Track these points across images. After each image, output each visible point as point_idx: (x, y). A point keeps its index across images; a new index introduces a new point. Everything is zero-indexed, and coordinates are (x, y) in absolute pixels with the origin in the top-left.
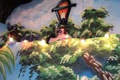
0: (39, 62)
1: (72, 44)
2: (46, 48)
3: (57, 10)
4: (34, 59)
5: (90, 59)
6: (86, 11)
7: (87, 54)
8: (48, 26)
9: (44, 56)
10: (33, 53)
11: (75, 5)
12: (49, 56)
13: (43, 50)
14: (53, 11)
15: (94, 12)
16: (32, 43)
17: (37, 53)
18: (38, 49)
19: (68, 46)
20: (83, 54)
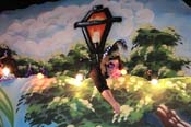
0: (70, 118)
1: (132, 87)
2: (84, 91)
3: (84, 25)
4: (59, 110)
5: (170, 115)
6: (140, 31)
7: (163, 106)
8: (66, 54)
9: (80, 106)
10: (56, 99)
11: (119, 20)
12: (90, 106)
13: (78, 95)
14: (76, 26)
15: (155, 35)
16: (53, 80)
17: (65, 100)
18: (67, 92)
19: (124, 90)
20: (155, 107)
